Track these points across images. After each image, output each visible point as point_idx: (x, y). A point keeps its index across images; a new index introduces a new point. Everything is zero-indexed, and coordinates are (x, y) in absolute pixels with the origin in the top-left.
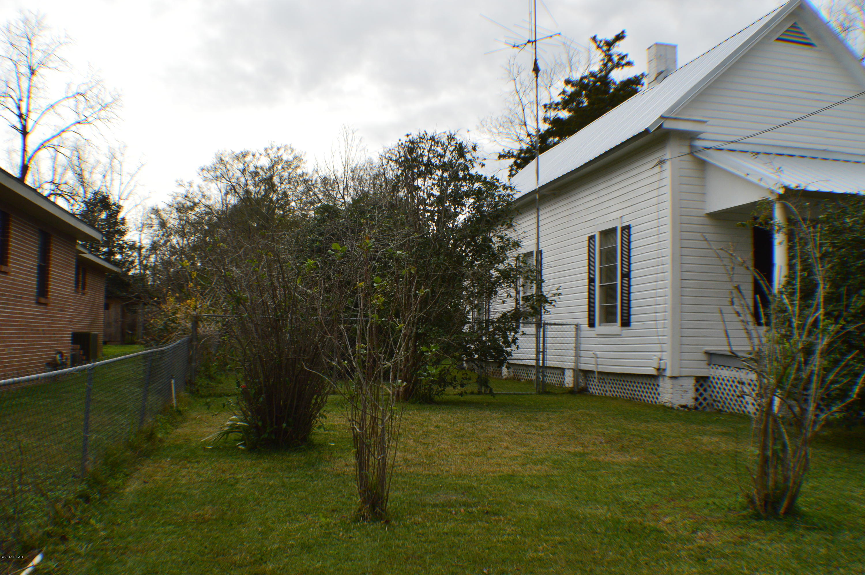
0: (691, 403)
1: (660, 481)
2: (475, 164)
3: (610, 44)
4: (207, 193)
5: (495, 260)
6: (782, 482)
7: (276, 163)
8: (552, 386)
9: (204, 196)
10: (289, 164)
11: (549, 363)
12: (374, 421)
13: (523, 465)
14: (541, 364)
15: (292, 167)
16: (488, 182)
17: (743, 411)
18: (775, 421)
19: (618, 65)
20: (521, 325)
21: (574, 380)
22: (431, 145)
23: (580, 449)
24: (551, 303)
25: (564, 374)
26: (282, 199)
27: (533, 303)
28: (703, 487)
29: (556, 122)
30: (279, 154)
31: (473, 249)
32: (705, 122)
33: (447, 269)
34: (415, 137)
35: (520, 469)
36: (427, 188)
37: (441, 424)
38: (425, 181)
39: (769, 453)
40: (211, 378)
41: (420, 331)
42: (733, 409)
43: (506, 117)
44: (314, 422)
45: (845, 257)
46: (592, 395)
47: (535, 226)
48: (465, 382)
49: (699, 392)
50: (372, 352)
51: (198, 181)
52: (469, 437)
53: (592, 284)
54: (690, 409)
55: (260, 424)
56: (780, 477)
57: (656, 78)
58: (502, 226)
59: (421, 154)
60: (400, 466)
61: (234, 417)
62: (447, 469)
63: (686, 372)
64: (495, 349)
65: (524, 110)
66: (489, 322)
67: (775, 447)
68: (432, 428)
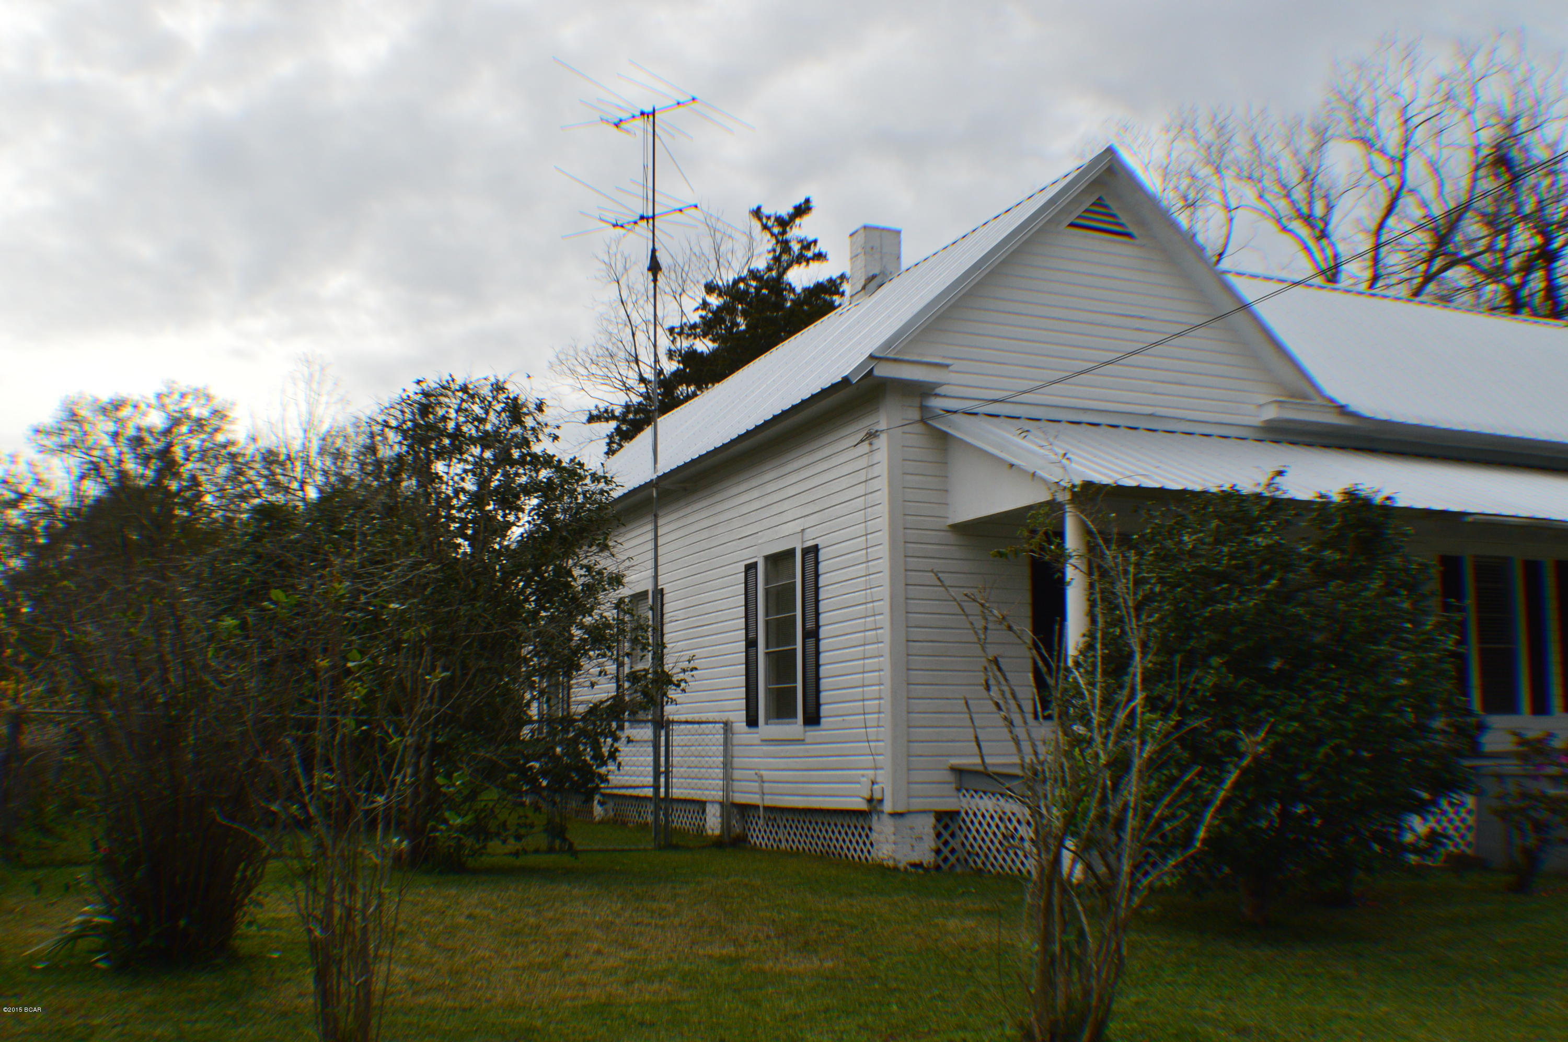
0: (928, 858)
1: (872, 1002)
2: (541, 436)
3: (784, 223)
4: (45, 476)
5: (576, 608)
6: (1079, 997)
7: (177, 422)
8: (683, 833)
9: (38, 481)
10: (199, 424)
11: (676, 793)
12: (349, 915)
13: (628, 983)
14: (662, 795)
15: (208, 429)
16: (564, 468)
17: (1019, 870)
18: (1064, 891)
19: (800, 259)
20: (627, 724)
21: (722, 823)
22: (463, 400)
23: (730, 950)
24: (678, 686)
25: (704, 811)
26: (189, 488)
27: (646, 686)
28: (946, 1012)
29: (690, 357)
30: (185, 405)
31: (537, 589)
32: (947, 366)
33: (489, 626)
34: (434, 385)
35: (620, 991)
36: (452, 479)
37: (478, 910)
38: (449, 466)
39: (1057, 948)
40: (46, 830)
41: (440, 740)
42: (1002, 867)
43: (601, 347)
44: (239, 914)
45: (1181, 602)
46: (755, 849)
47: (651, 545)
48: (523, 831)
49: (943, 839)
50: (344, 787)
51: (29, 453)
52: (530, 935)
53: (752, 650)
54: (927, 870)
55: (137, 920)
56: (1077, 989)
57: (864, 288)
58: (590, 547)
59: (443, 416)
60: (400, 992)
61: (87, 908)
62: (488, 995)
63: (917, 804)
64: (578, 770)
65: (633, 335)
66: (568, 720)
67: (1065, 938)
68: (462, 920)
